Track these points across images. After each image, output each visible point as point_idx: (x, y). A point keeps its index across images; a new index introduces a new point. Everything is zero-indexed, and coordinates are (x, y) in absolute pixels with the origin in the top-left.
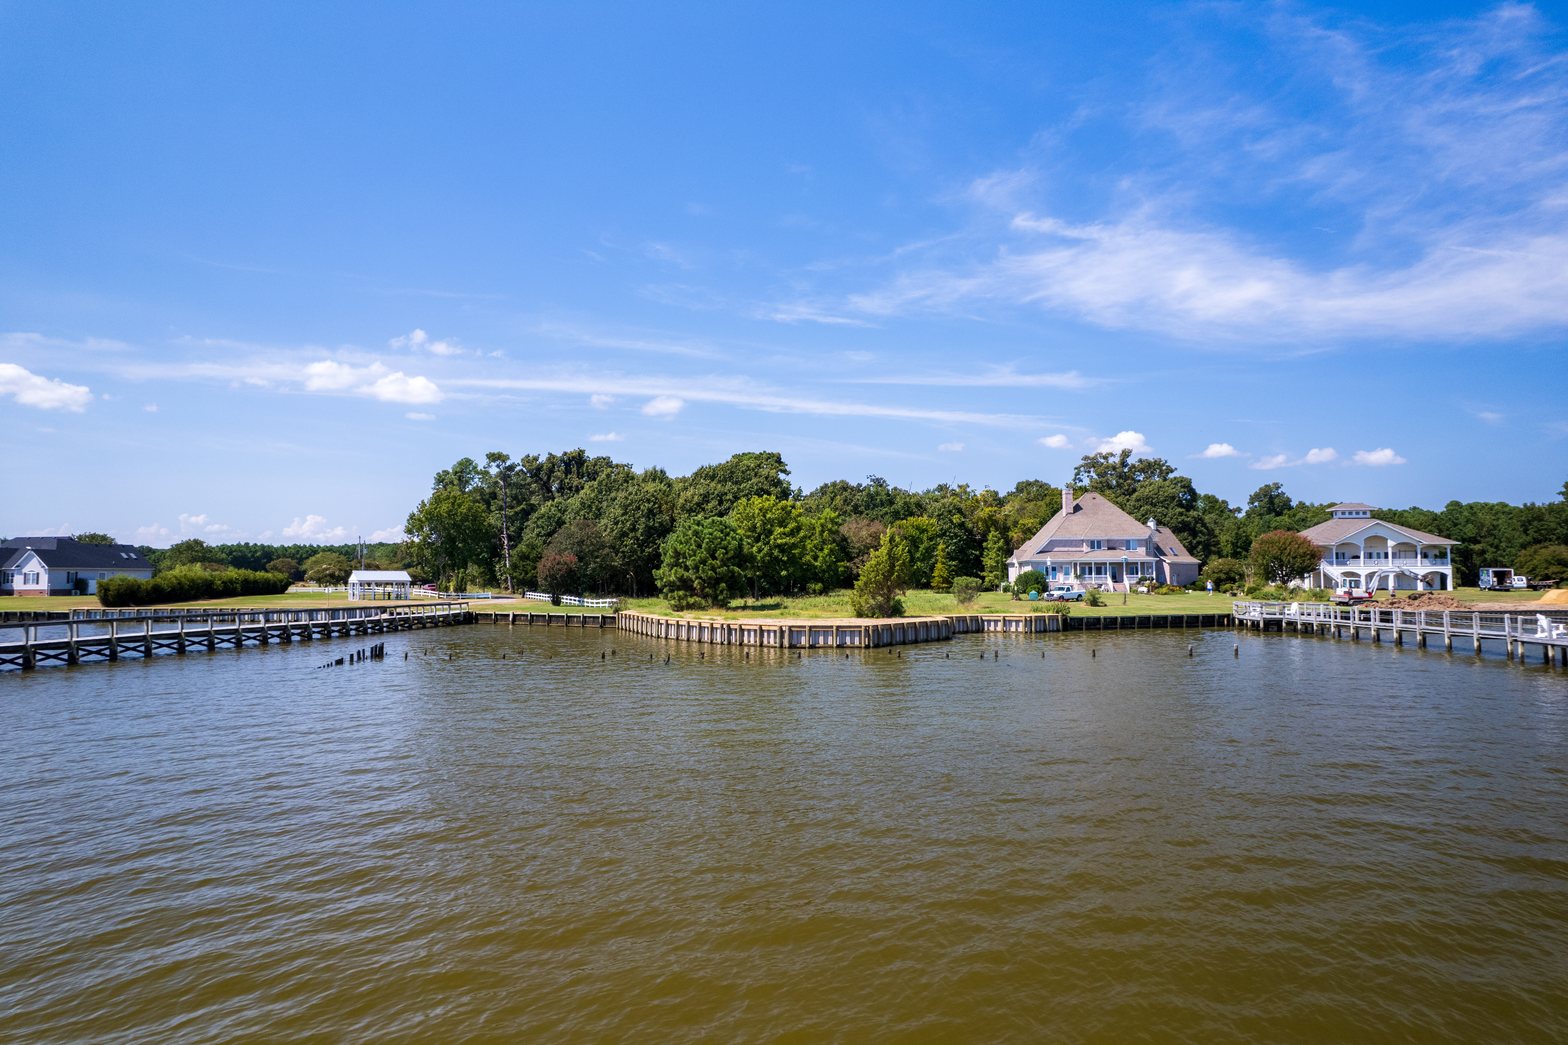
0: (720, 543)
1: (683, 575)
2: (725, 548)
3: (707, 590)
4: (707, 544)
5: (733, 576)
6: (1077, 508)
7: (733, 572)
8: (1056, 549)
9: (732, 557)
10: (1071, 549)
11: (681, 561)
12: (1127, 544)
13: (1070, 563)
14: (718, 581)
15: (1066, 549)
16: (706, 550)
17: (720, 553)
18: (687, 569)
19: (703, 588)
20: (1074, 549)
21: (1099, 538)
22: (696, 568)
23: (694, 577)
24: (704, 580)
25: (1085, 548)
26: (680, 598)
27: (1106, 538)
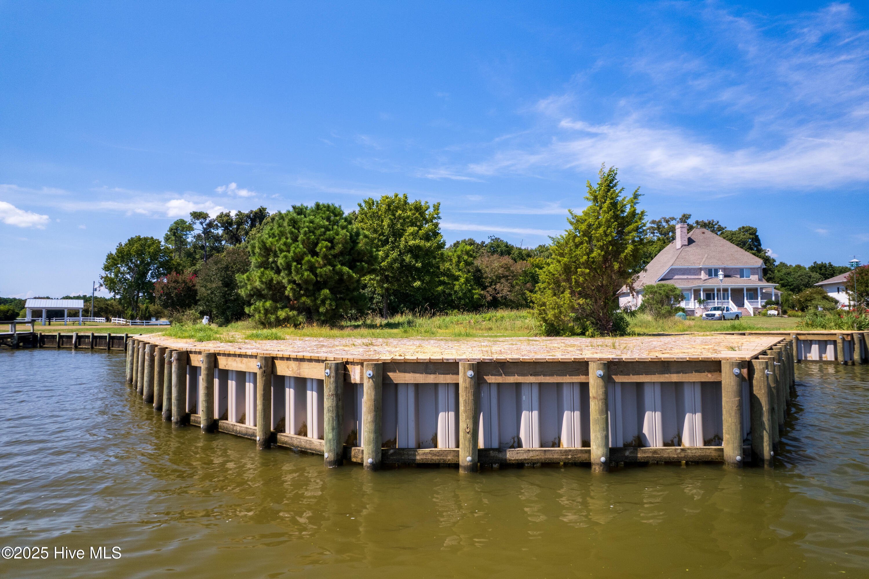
0: (324, 233)
1: (272, 280)
2: (331, 240)
3: (304, 299)
4: (305, 234)
5: (341, 280)
6: (690, 241)
7: (341, 274)
8: (676, 277)
9: (341, 253)
10: (689, 277)
11: (271, 260)
12: (741, 272)
13: (690, 290)
14: (318, 286)
15: (685, 277)
16: (303, 242)
17: (322, 246)
18: (278, 271)
19: (297, 297)
20: (693, 277)
21: (717, 266)
22: (288, 267)
23: (285, 281)
24: (298, 285)
25: (703, 275)
26: (267, 311)
27: (723, 266)
